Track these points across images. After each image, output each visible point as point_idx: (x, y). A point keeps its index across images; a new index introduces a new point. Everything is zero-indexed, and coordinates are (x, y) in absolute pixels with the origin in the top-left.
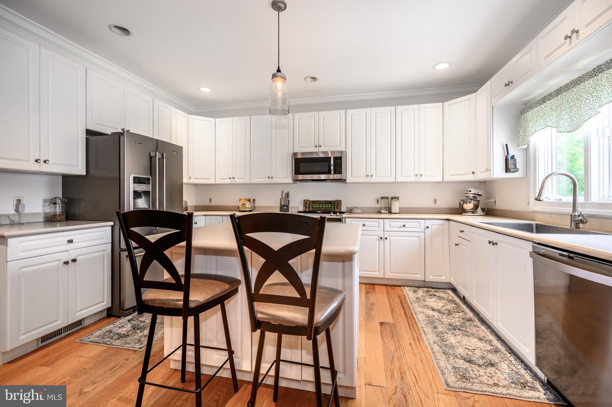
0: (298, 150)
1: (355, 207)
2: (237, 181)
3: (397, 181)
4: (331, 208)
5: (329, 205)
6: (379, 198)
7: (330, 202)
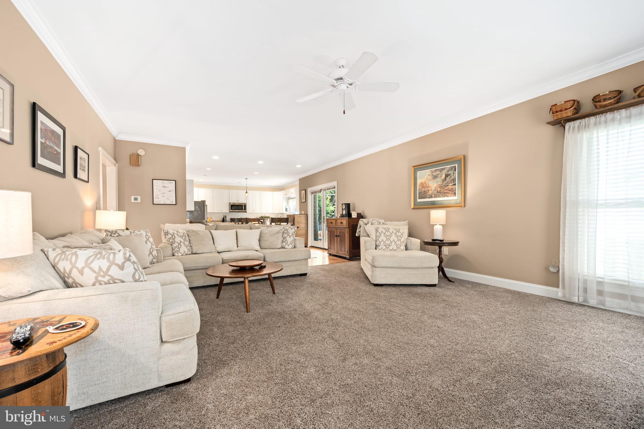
0: (231, 202)
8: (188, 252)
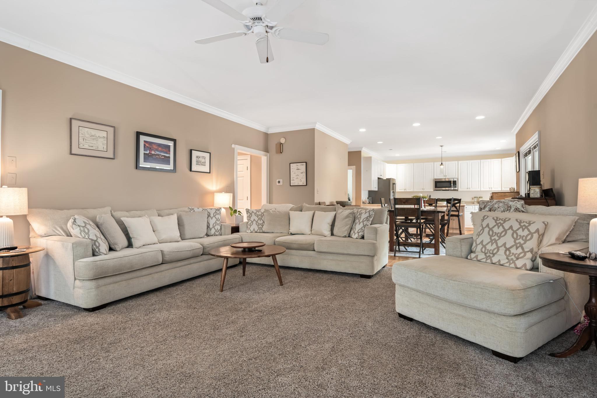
0: (436, 177)
2: (407, 190)
3: (481, 190)
6: (473, 197)
8: (258, 230)
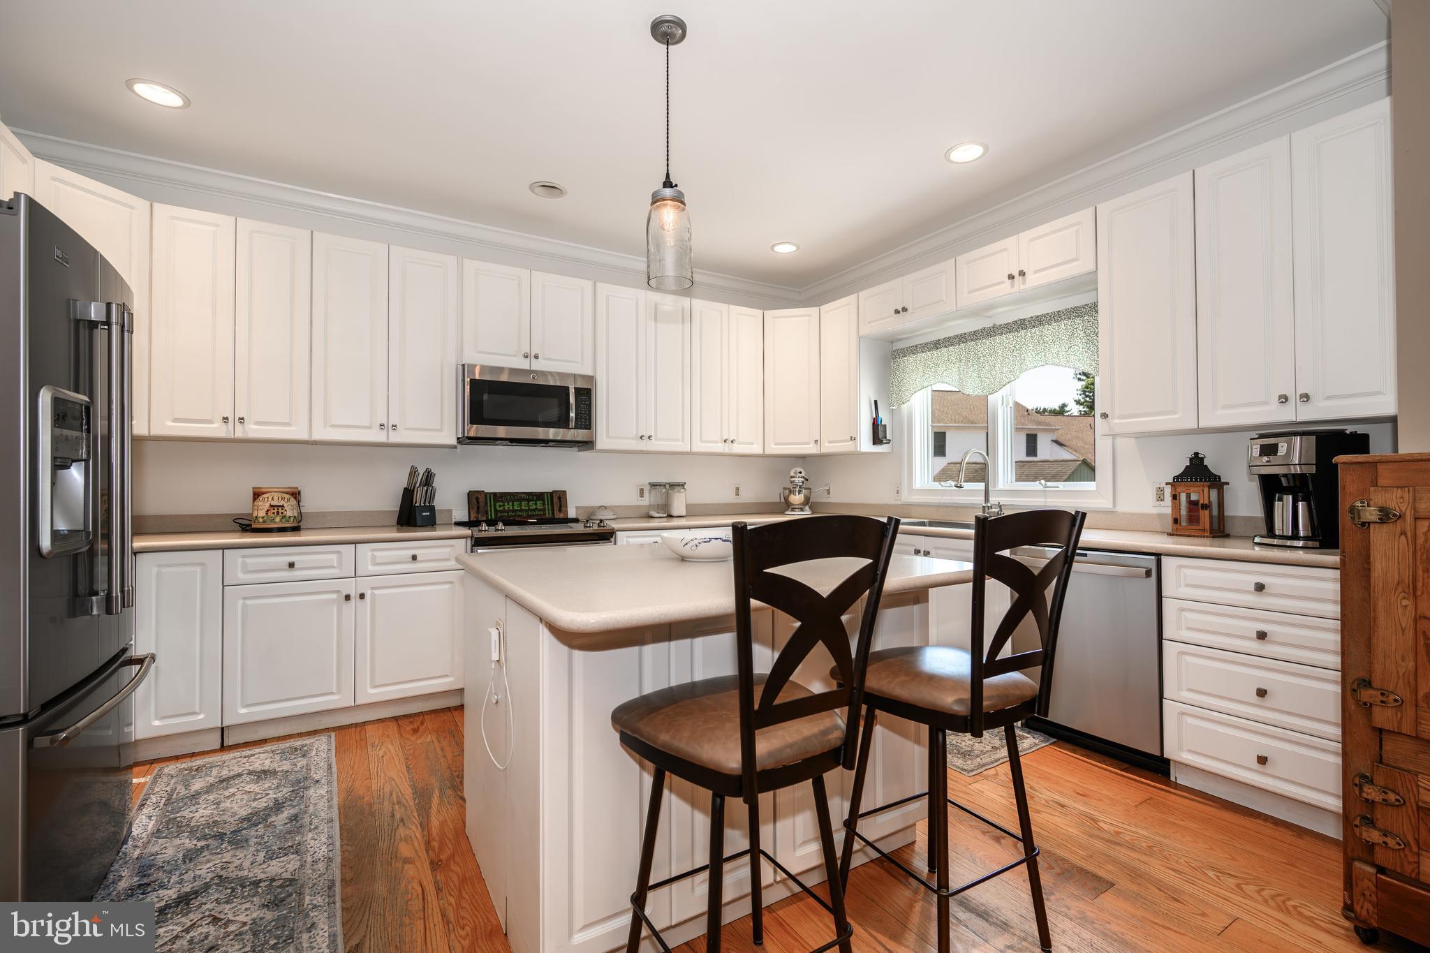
0: (475, 357)
1: (600, 505)
2: (254, 431)
3: (695, 449)
4: (544, 510)
5: (538, 503)
6: (644, 485)
7: (539, 496)
